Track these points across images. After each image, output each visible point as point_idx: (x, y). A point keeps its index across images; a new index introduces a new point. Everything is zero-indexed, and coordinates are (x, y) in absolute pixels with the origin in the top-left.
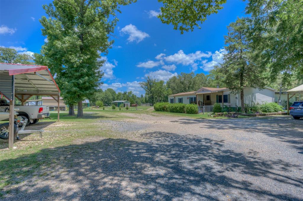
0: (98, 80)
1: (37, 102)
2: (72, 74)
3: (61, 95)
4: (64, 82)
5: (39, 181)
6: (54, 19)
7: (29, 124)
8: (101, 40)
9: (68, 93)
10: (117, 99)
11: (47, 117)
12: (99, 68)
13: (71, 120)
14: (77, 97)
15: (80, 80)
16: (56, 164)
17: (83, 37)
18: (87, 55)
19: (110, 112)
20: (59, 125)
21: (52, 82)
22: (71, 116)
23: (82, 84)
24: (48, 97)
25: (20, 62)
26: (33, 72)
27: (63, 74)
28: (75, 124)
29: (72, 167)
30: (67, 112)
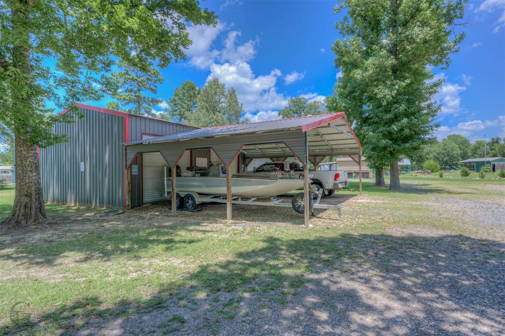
0: (427, 122)
1: (331, 165)
2: (379, 118)
3: (363, 153)
4: (367, 133)
5: (342, 279)
6: (351, 38)
7: (324, 196)
8: (433, 43)
9: (374, 149)
10: (474, 155)
11: (345, 188)
12: (429, 98)
13: (381, 193)
14: (389, 155)
15: (393, 125)
16: (363, 260)
17: (396, 49)
18: (406, 79)
19: (457, 183)
20: (362, 201)
21: (350, 134)
22: (379, 188)
23: (397, 132)
24: (344, 157)
25: (310, 113)
26: (326, 124)
27: (365, 121)
28: (387, 201)
29: (389, 272)
30: (372, 180)
